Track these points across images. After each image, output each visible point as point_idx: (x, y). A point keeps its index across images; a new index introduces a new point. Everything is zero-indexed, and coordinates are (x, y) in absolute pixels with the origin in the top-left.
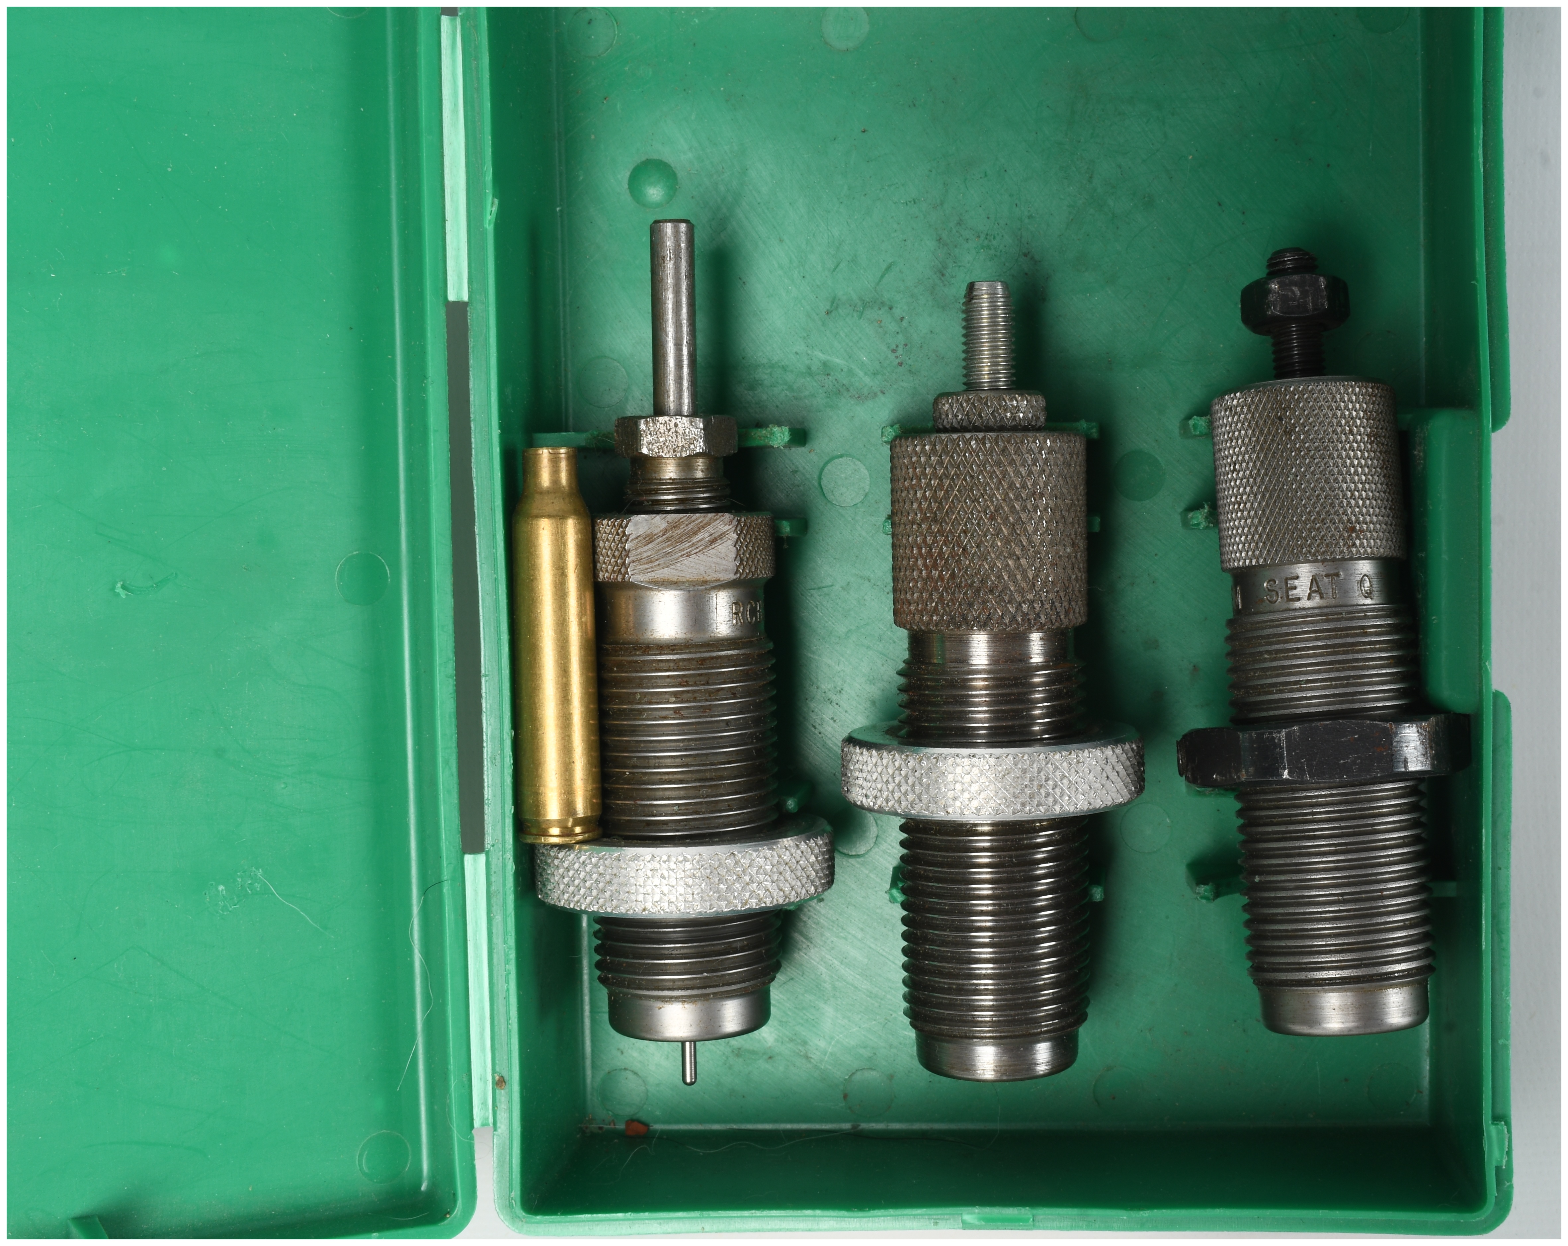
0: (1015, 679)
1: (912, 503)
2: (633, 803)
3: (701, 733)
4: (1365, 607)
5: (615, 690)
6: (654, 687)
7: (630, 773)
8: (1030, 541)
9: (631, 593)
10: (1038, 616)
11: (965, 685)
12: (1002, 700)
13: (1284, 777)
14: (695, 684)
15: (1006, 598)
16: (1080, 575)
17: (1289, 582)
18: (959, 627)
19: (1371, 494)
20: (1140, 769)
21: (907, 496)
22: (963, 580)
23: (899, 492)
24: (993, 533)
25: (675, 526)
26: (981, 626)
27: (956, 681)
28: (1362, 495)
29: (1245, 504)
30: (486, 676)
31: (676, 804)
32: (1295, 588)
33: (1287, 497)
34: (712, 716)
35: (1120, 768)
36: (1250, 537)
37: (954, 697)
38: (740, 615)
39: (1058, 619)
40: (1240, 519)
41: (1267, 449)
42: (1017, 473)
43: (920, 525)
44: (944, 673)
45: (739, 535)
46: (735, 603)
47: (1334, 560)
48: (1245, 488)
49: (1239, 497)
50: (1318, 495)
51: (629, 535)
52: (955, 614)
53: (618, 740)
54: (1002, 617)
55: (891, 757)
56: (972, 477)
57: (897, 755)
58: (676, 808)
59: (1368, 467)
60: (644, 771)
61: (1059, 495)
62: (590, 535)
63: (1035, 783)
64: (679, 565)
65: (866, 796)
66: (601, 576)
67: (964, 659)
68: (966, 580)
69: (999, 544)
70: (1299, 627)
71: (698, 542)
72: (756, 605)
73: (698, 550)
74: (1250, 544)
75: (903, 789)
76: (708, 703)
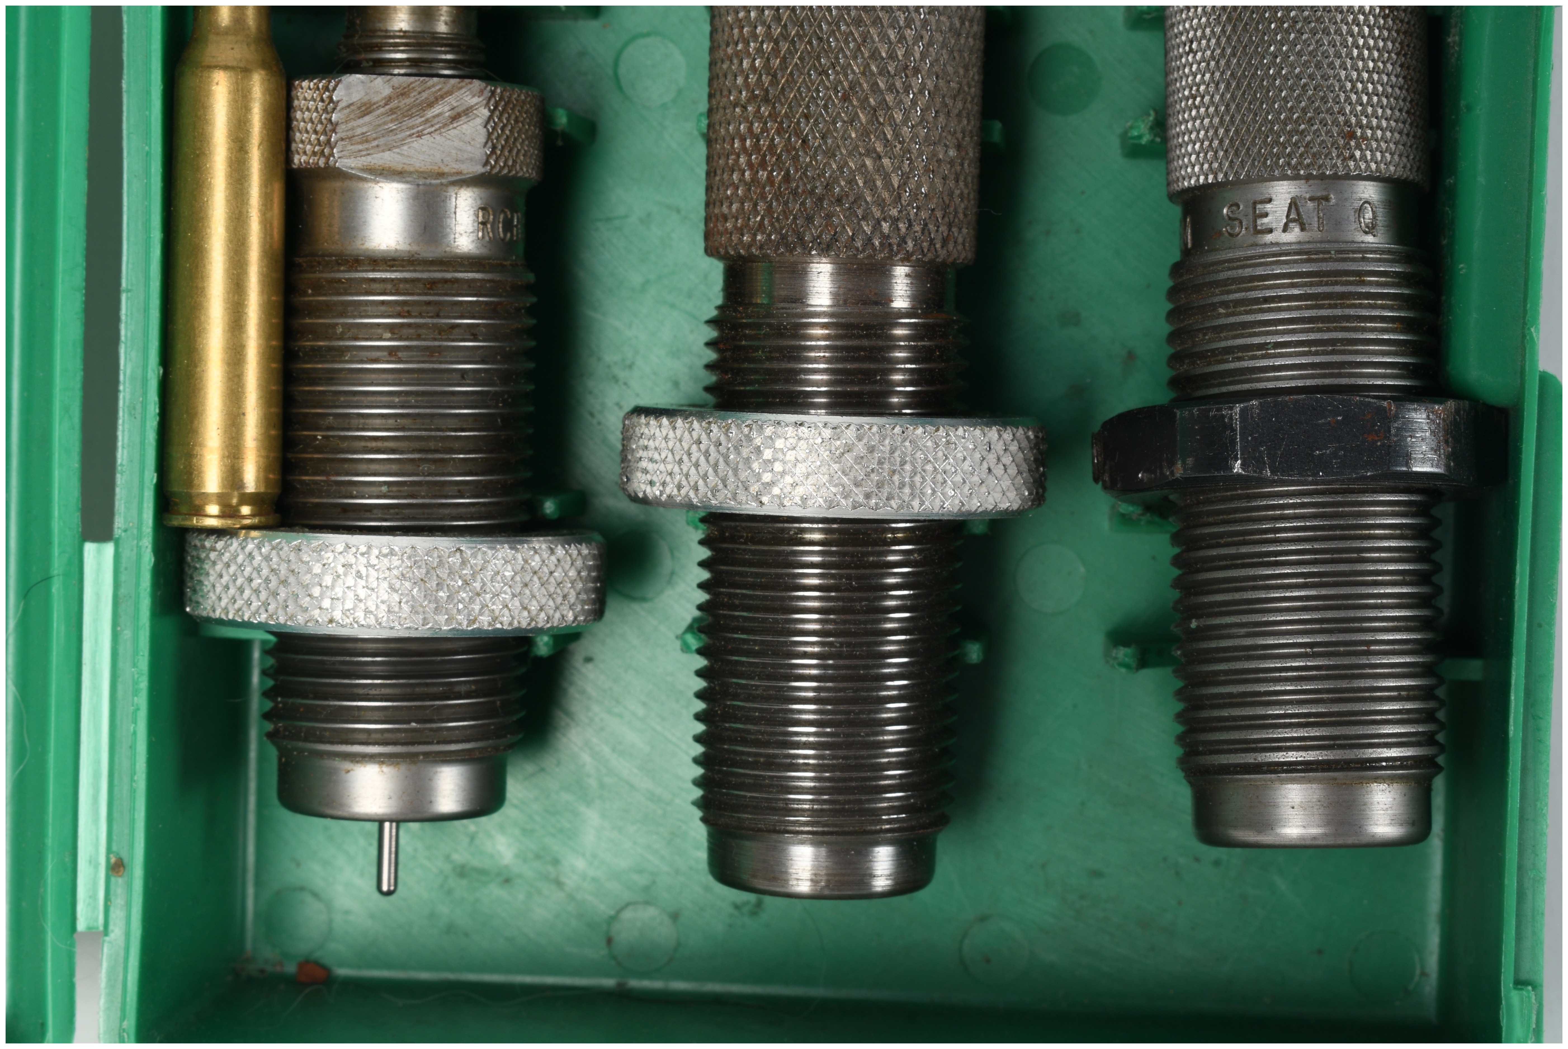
0: (868, 327)
1: (736, 76)
2: (324, 478)
3: (425, 385)
4: (1363, 245)
5: (308, 321)
6: (362, 317)
7: (324, 437)
8: (897, 135)
9: (338, 184)
10: (903, 240)
11: (797, 330)
12: (848, 357)
13: (1235, 471)
14: (420, 316)
15: (860, 212)
16: (966, 191)
17: (1259, 206)
18: (791, 251)
19: (1380, 88)
20: (1037, 469)
21: (730, 67)
22: (801, 183)
23: (719, 64)
24: (846, 119)
25: (403, 93)
26: (822, 250)
27: (785, 328)
28: (1367, 88)
29: (1203, 97)
30: (128, 291)
31: (385, 483)
32: (1266, 215)
33: (1261, 86)
34: (441, 363)
35: (1007, 460)
36: (1206, 143)
37: (781, 349)
38: (489, 226)
39: (932, 248)
40: (1194, 119)
41: (1237, 20)
42: (884, 37)
43: (744, 108)
44: (769, 315)
45: (492, 112)
46: (483, 209)
47: (1322, 177)
48: (1203, 76)
49: (1194, 88)
50: (1305, 85)
51: (338, 102)
52: (787, 232)
53: (309, 392)
54: (852, 238)
55: (687, 426)
56: (820, 39)
57: (695, 422)
58: (384, 489)
59: (1378, 50)
60: (342, 433)
61: (941, 74)
62: (284, 103)
63: (886, 466)
64: (405, 148)
65: (651, 483)
66: (296, 161)
67: (799, 297)
68: (805, 184)
69: (853, 135)
70: (1269, 268)
71: (434, 117)
72: (512, 217)
73: (433, 129)
74: (1206, 154)
75: (701, 471)
76: (436, 343)
